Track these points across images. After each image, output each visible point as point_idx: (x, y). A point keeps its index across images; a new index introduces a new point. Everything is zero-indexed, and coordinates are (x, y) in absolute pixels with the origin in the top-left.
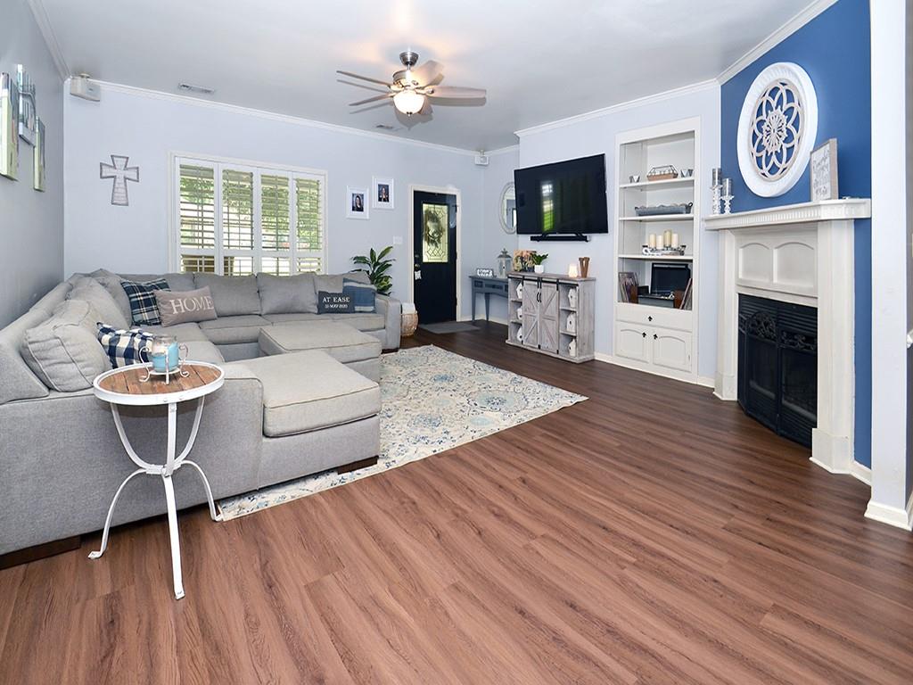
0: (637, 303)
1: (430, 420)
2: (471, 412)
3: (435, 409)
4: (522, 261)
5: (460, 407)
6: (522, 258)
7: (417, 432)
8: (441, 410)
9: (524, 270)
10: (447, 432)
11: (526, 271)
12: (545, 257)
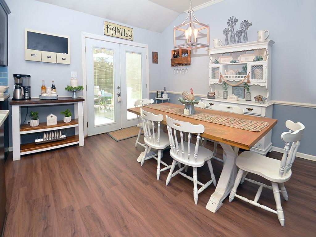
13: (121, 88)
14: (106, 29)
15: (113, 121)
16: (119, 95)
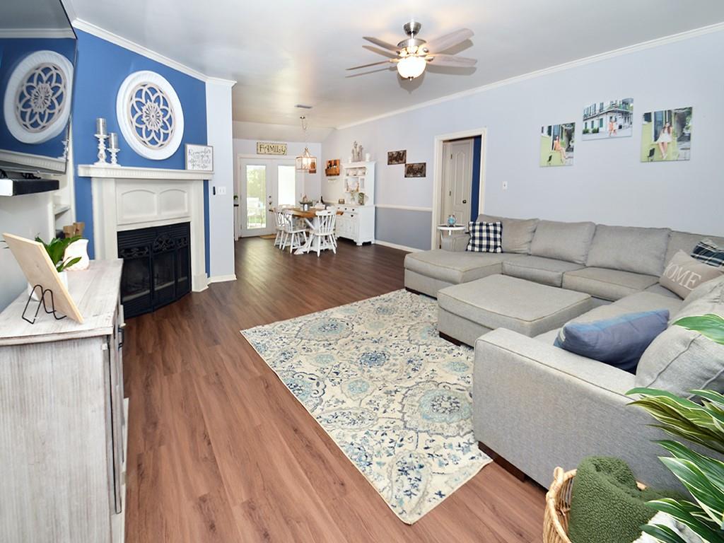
1: (384, 310)
2: (353, 317)
3: (381, 319)
5: (361, 322)
7: (391, 304)
8: (376, 318)
10: (372, 304)
13: (273, 197)
14: (259, 149)
15: (264, 226)
16: (270, 204)
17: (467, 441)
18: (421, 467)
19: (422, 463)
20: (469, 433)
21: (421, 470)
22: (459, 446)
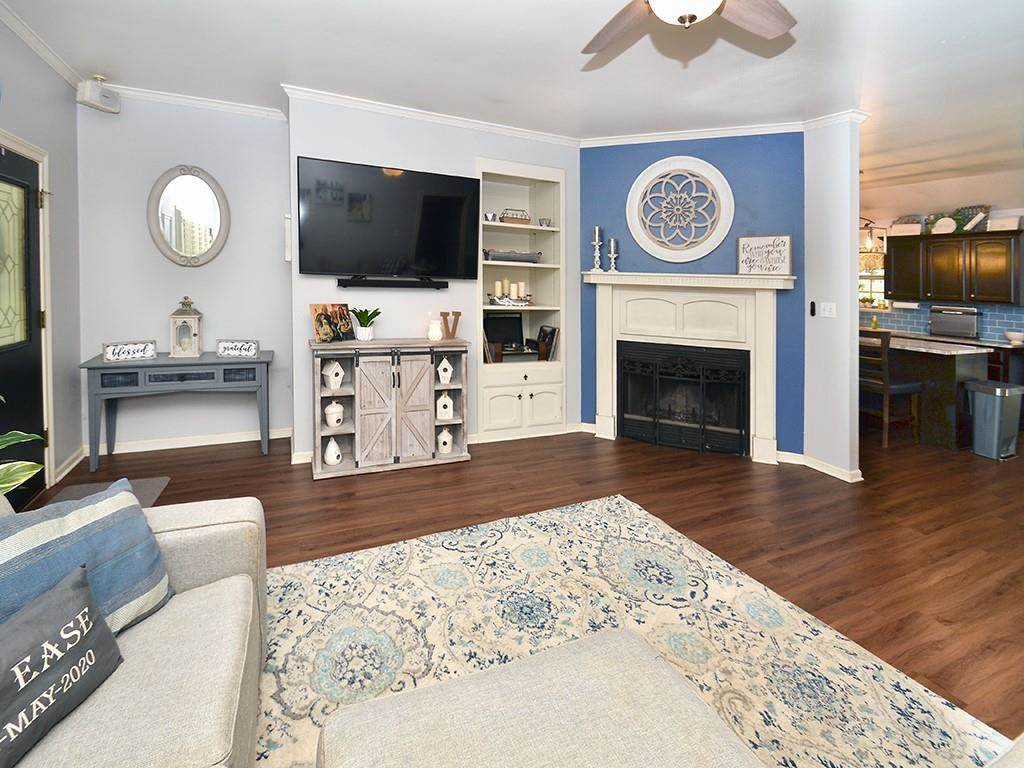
0: (501, 361)
4: (330, 323)
6: (327, 317)
9: (337, 338)
11: (340, 340)
12: (376, 313)
17: (274, 655)
18: (281, 600)
19: (284, 602)
20: (284, 666)
21: (278, 598)
22: (275, 644)
